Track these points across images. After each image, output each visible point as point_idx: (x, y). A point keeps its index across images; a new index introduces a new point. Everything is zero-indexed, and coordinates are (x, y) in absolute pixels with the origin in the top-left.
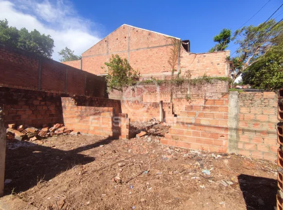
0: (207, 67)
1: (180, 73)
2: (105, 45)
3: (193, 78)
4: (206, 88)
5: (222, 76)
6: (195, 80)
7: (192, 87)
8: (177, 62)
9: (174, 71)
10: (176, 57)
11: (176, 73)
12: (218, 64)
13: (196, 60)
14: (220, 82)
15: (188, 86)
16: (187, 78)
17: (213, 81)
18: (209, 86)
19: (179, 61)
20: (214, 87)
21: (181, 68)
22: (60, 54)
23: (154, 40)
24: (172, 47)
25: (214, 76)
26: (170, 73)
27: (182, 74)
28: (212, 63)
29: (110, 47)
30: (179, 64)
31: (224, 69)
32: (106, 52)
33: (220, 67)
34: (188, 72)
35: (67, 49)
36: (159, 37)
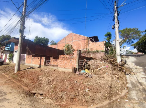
0: (98, 47)
1: (89, 49)
2: (65, 39)
3: (93, 51)
4: (97, 54)
5: (103, 50)
7: (93, 54)
8: (88, 45)
9: (87, 48)
10: (88, 43)
11: (88, 49)
12: (101, 46)
13: (94, 45)
14: (102, 52)
15: (91, 54)
16: (91, 51)
17: (99, 52)
18: (98, 54)
19: (89, 45)
20: (100, 54)
21: (90, 47)
22: (51, 42)
23: (80, 37)
24: (86, 40)
25: (100, 50)
26: (86, 49)
27: (90, 49)
28: (99, 45)
29: (66, 40)
30: (89, 46)
31: (103, 48)
32: (65, 42)
33: (102, 47)
34: (92, 48)
35: (53, 41)
36: (82, 37)
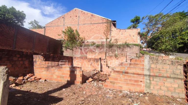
0: (127, 37)
1: (111, 40)
2: (62, 20)
3: (119, 43)
4: (127, 50)
5: (136, 43)
6: (120, 45)
7: (118, 49)
8: (109, 33)
9: (107, 38)
10: (109, 30)
11: (108, 40)
12: (134, 36)
13: (121, 33)
14: (135, 47)
15: (116, 49)
16: (115, 44)
17: (131, 46)
18: (129, 49)
19: (111, 33)
20: (131, 50)
21: (112, 37)
22: (30, 24)
23: (94, 19)
24: (106, 24)
25: (131, 43)
26: (105, 40)
28: (130, 35)
29: (66, 21)
30: (110, 35)
31: (137, 39)
32: (62, 24)
33: (134, 38)
34: (116, 40)
35: (35, 21)
36: (98, 17)
